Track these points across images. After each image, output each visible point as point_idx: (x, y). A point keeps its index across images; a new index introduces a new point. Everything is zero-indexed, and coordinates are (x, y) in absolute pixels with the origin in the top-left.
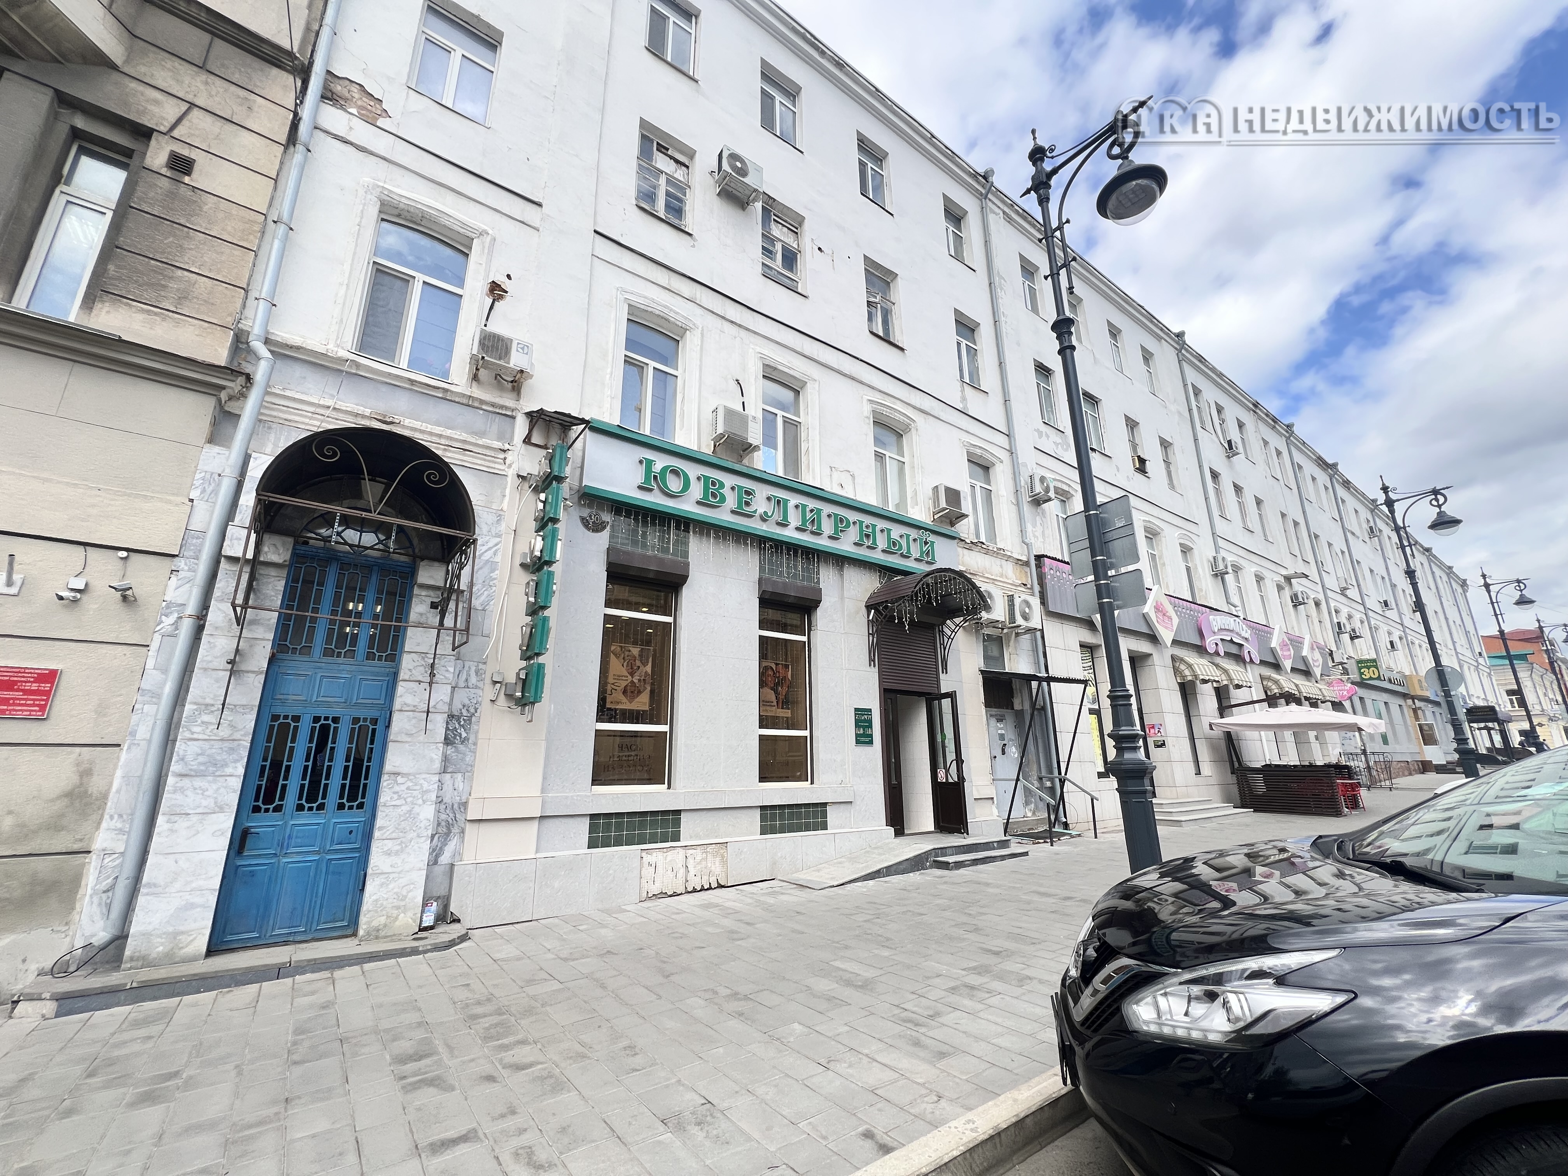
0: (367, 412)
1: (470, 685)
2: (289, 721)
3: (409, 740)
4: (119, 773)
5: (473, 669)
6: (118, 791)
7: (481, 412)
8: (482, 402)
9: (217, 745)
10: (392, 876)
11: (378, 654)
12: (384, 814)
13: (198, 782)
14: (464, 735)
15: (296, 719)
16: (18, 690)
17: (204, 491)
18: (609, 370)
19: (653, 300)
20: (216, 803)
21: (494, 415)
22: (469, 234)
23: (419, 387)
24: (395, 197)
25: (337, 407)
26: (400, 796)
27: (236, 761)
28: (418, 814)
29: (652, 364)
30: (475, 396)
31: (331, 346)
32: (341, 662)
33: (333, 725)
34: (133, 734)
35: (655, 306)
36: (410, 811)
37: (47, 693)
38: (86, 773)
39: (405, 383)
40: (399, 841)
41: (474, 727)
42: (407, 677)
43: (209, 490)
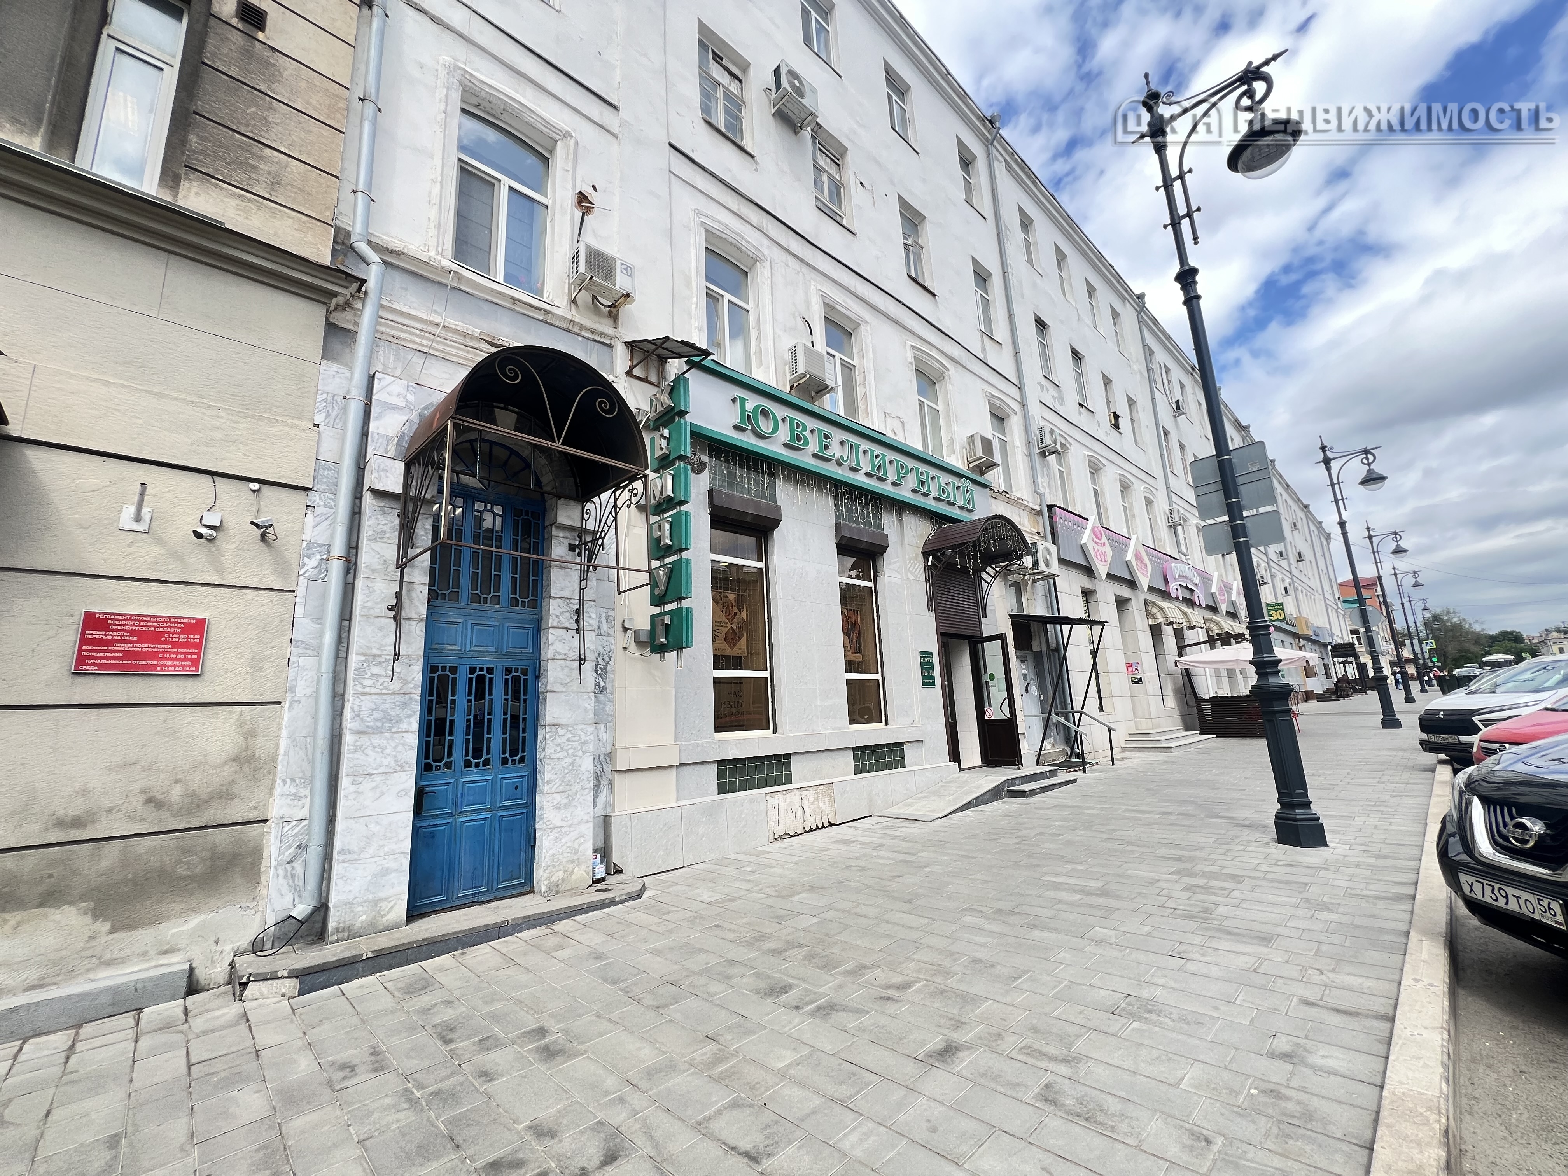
0: (477, 332)
1: (603, 633)
2: (447, 672)
3: (564, 690)
4: (284, 733)
5: (604, 615)
6: (287, 753)
7: (580, 339)
8: (582, 327)
9: (389, 699)
10: (564, 830)
11: (520, 600)
12: (550, 767)
13: (376, 740)
14: (602, 684)
15: (454, 670)
16: (166, 643)
17: (328, 415)
18: (694, 300)
19: (727, 226)
20: (396, 761)
21: (593, 343)
22: (554, 135)
23: (521, 307)
24: (477, 83)
25: (447, 324)
26: (561, 748)
27: (409, 716)
28: (580, 766)
29: (727, 296)
30: (576, 320)
31: (432, 253)
32: (488, 608)
33: (488, 676)
34: (293, 689)
35: (728, 232)
36: (573, 764)
37: (198, 646)
38: (250, 735)
39: (505, 300)
40: (566, 794)
41: (610, 676)
42: (555, 624)
43: (333, 414)
